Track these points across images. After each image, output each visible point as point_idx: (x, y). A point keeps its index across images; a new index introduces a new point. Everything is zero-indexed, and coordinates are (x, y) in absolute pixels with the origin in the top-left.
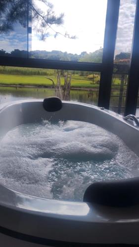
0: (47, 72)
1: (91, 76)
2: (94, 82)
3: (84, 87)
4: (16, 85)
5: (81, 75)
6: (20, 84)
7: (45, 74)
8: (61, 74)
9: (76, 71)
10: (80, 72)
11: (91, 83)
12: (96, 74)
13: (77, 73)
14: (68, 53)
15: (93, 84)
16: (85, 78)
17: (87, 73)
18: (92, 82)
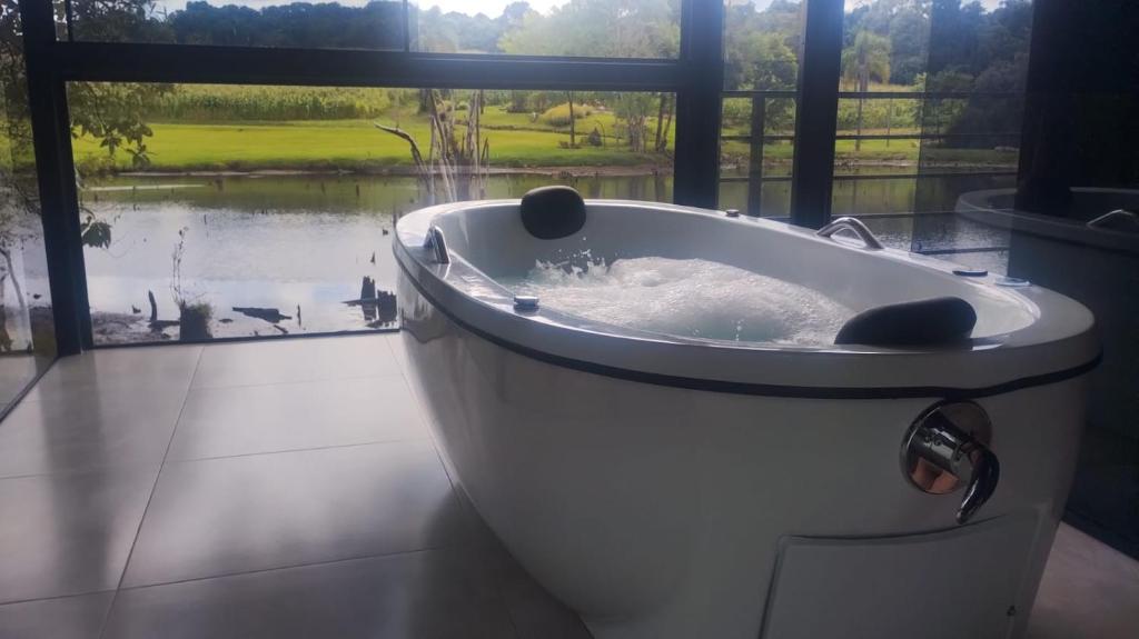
0: (358, 104)
1: (562, 111)
2: (578, 139)
3: (532, 163)
4: (216, 168)
5: (513, 111)
6: (235, 166)
7: (348, 112)
8: (424, 109)
9: (489, 93)
10: (507, 93)
11: (564, 145)
12: (582, 102)
13: (496, 102)
14: (445, 10)
15: (574, 146)
16: (534, 121)
17: (543, 98)
18: (567, 138)
